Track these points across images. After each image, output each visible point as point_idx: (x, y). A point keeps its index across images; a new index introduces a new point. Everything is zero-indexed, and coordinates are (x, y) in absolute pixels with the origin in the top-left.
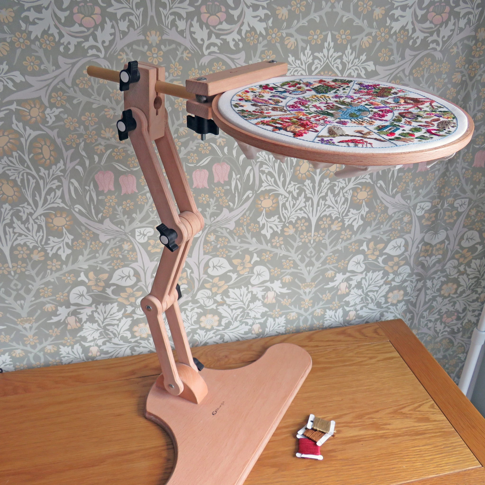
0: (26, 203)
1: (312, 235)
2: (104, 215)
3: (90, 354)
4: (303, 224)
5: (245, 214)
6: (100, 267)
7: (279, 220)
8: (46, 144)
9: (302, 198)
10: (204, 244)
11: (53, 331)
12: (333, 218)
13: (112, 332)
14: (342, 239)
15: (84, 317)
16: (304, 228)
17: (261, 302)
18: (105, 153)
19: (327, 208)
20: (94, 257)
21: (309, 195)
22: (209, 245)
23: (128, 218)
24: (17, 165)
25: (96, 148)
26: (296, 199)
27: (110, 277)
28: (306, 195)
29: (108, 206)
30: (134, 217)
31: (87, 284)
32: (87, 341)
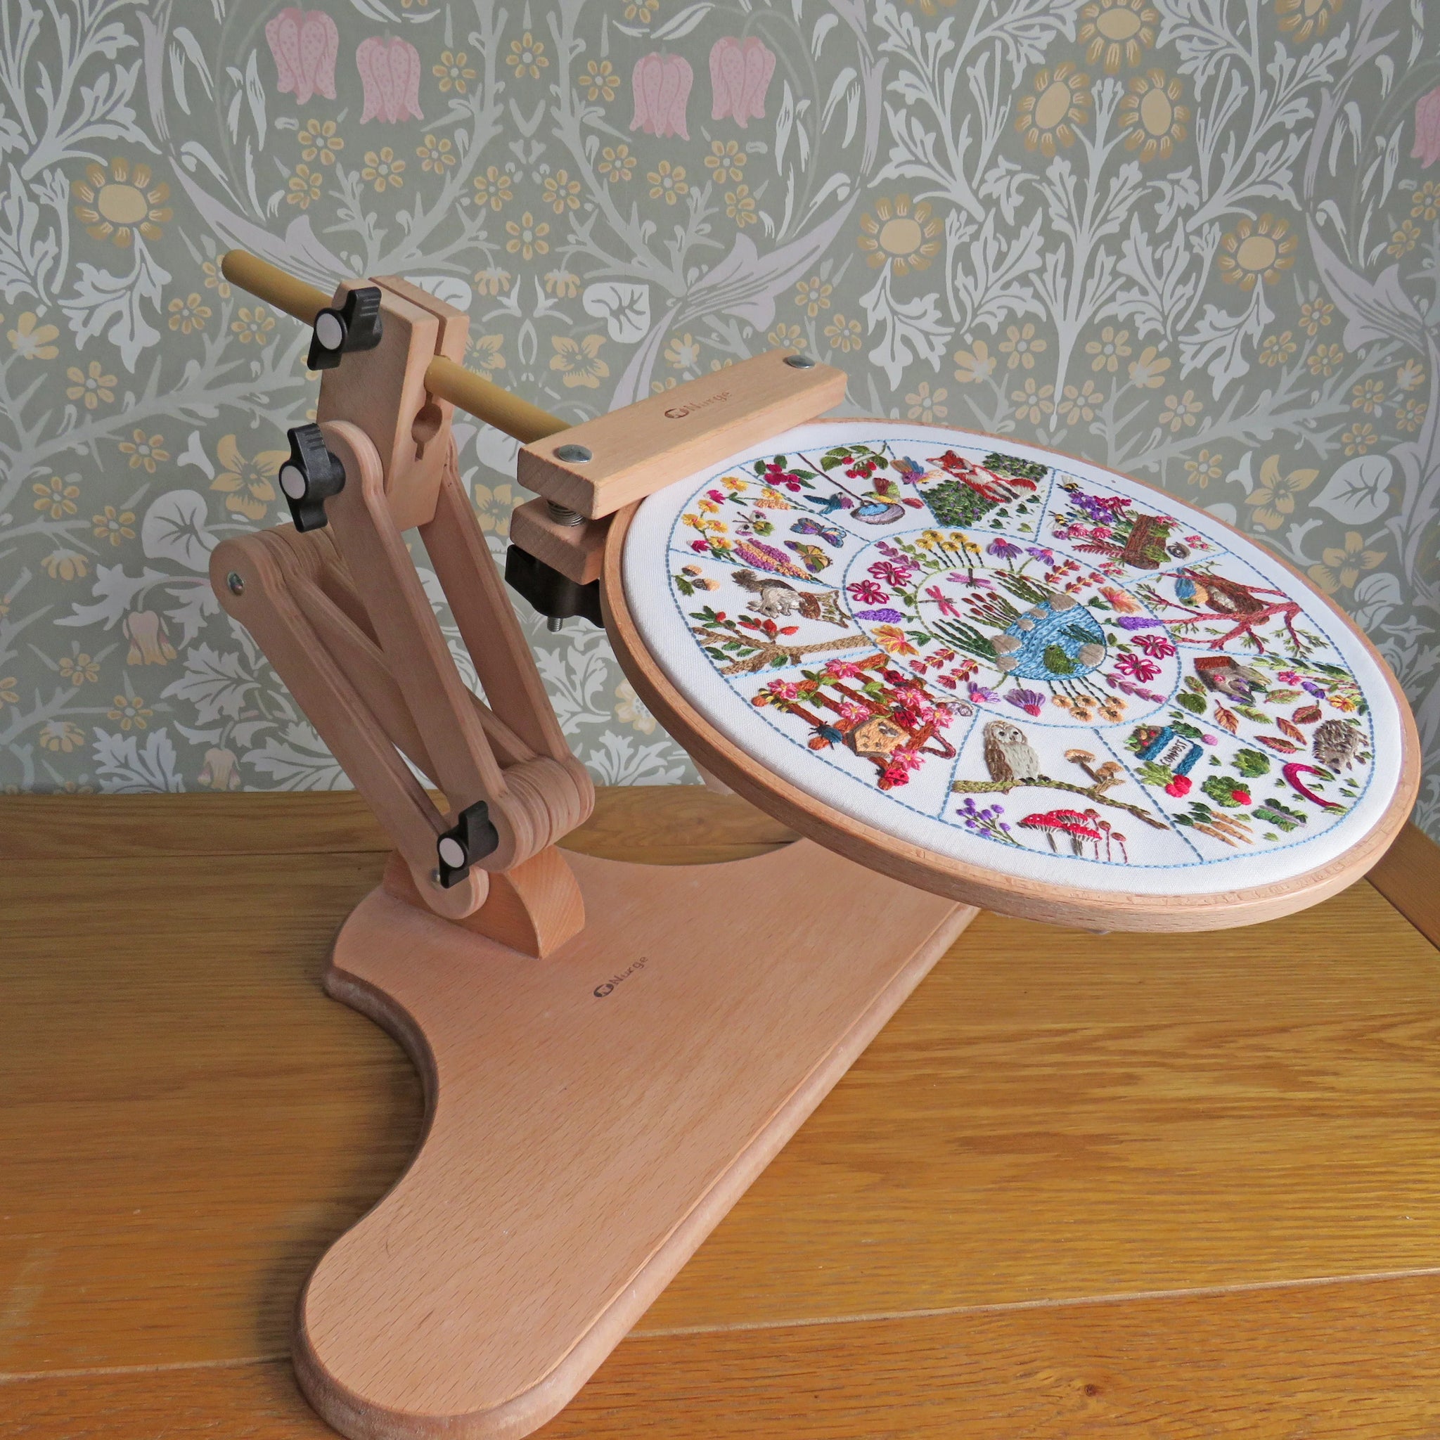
1: (1057, 398)
2: (290, 199)
3: (204, 779)
4: (1029, 342)
5: (814, 270)
6: (262, 421)
7: (938, 315)
9: (1031, 233)
10: (655, 376)
11: (75, 661)
12: (1141, 336)
14: (1166, 427)
15: (191, 623)
16: (1029, 362)
19: (1121, 288)
20: (244, 375)
21: (1059, 225)
22: (673, 382)
23: (378, 225)
26: (1012, 234)
28: (1047, 220)
29: (307, 164)
30: (400, 225)
31: (210, 482)
32: (199, 723)
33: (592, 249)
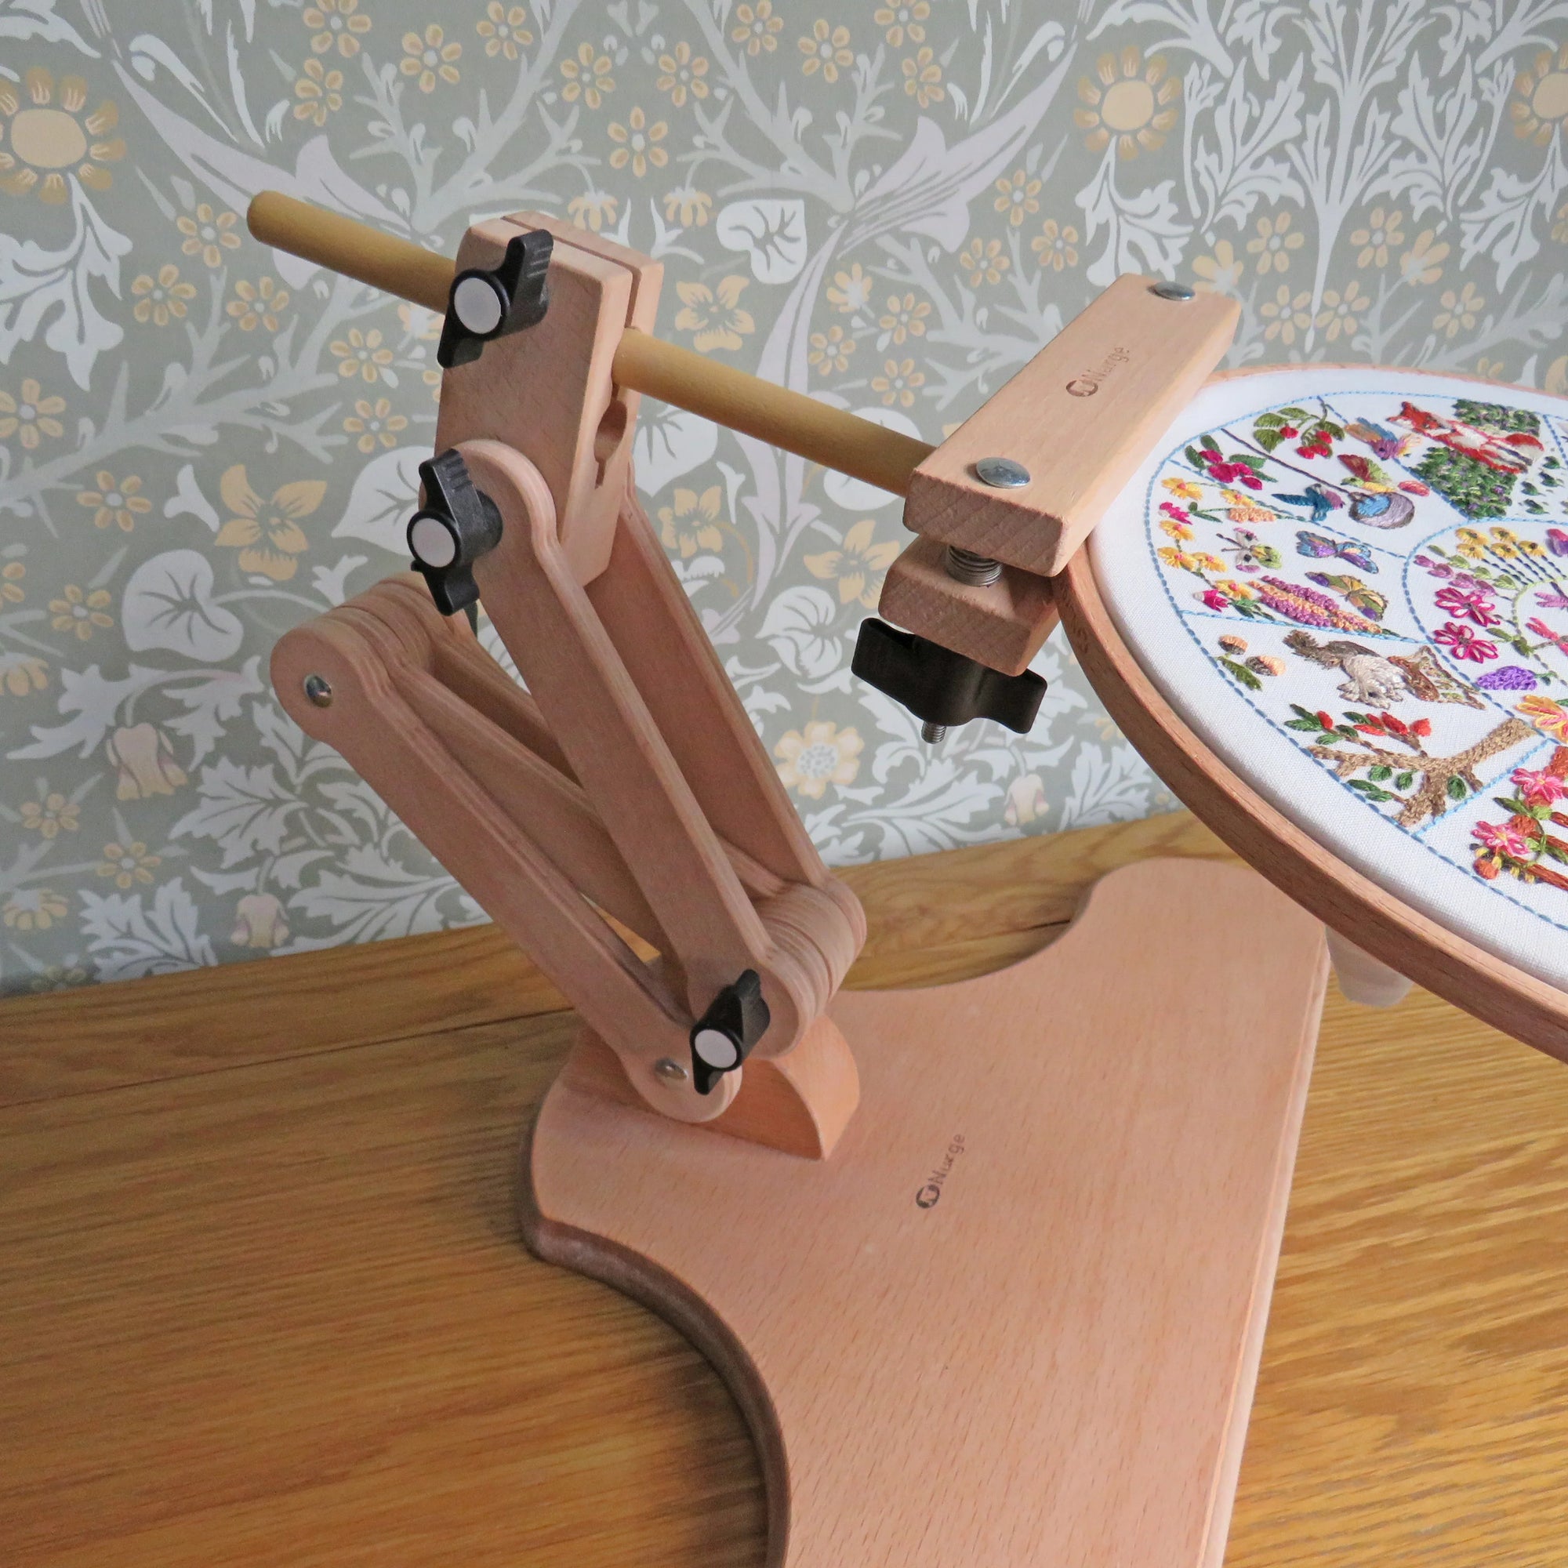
1: (1315, 307)
2: (299, 114)
3: (238, 937)
4: (1283, 237)
5: (1018, 162)
6: (283, 441)
7: (1174, 209)
9: (1289, 91)
10: (816, 325)
11: (44, 807)
12: (1417, 216)
13: (346, 814)
14: (1441, 333)
15: (204, 733)
16: (1283, 263)
17: (1056, 657)
19: (1395, 155)
20: (251, 378)
21: (1324, 75)
22: (839, 331)
23: (429, 141)
26: (1264, 91)
27: (335, 505)
28: (1309, 70)
29: (320, 57)
30: (459, 140)
31: (214, 536)
32: (224, 866)
33: (728, 154)
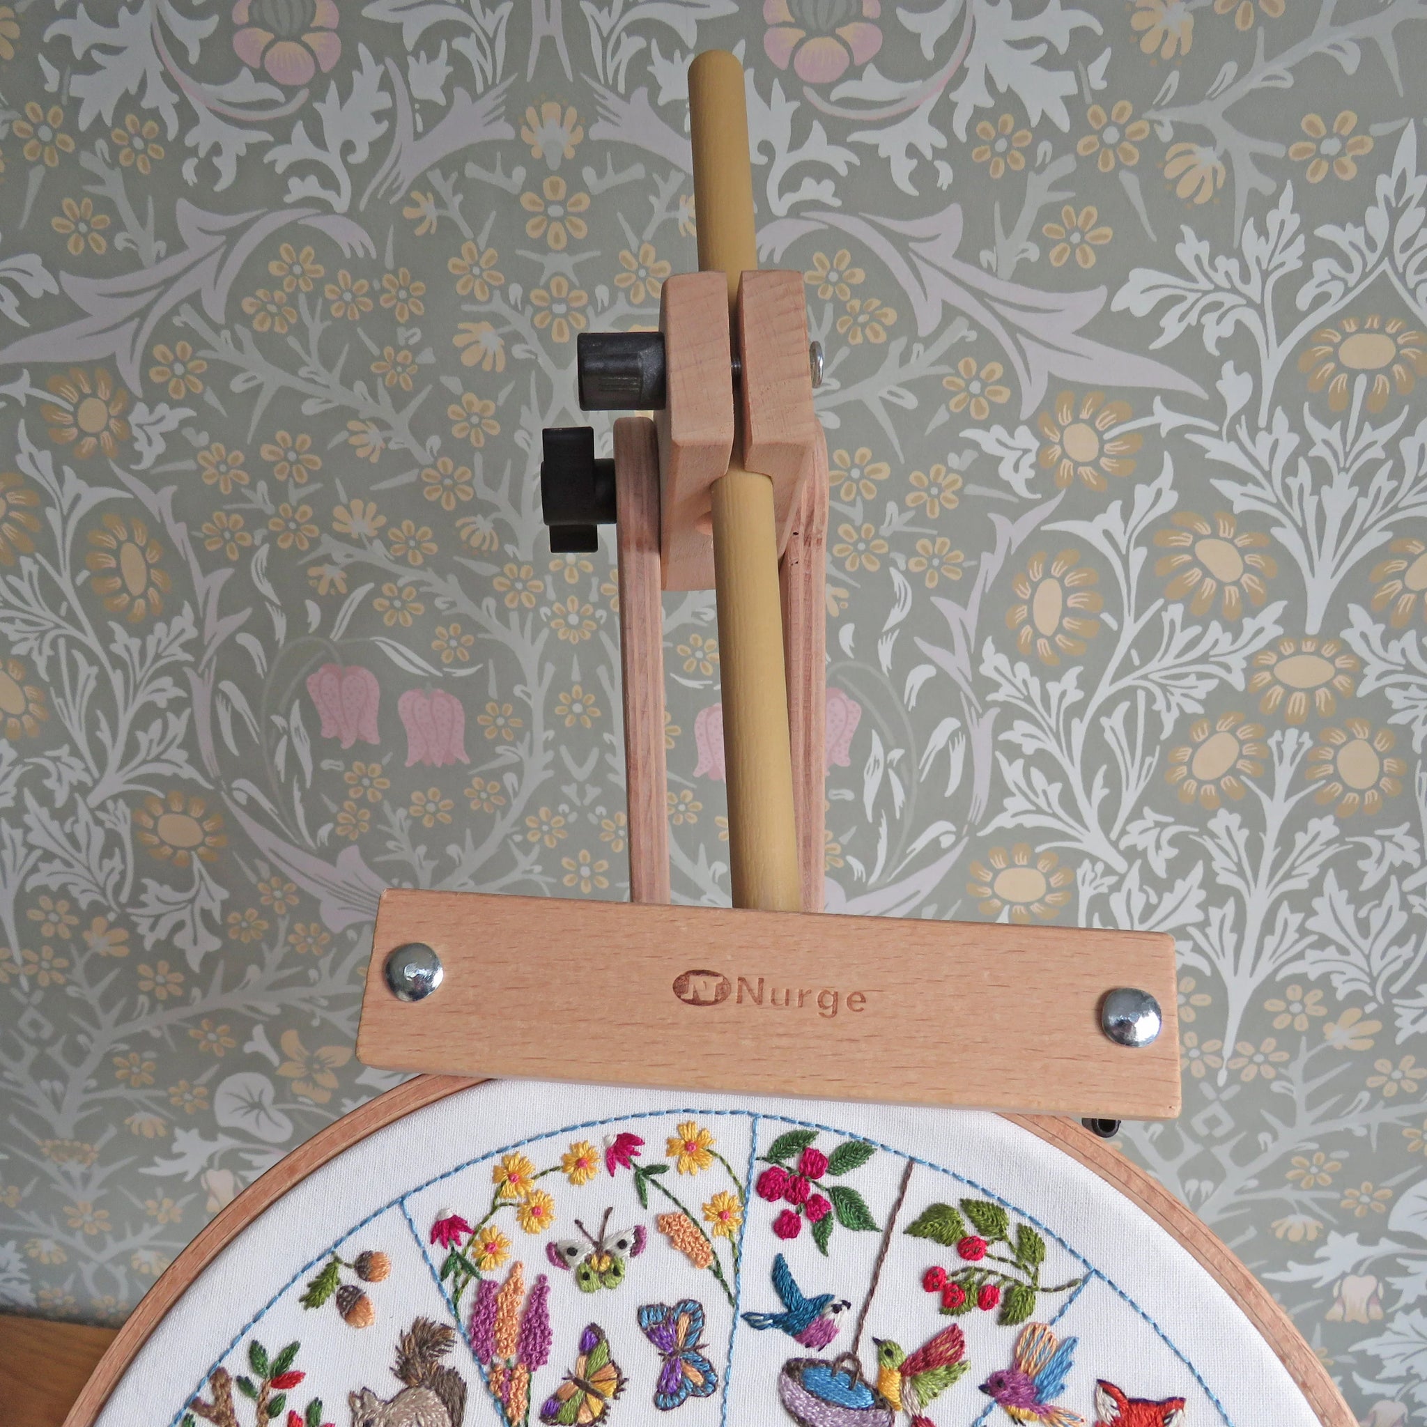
0: (66, 749)
2: (339, 831)
4: (1188, 996)
6: (323, 1021)
8: (131, 539)
9: (1190, 886)
11: (160, 1205)
12: (1340, 996)
16: (1189, 1016)
18: (346, 596)
19: (1312, 946)
20: (302, 980)
21: (1224, 879)
23: (428, 856)
24: (35, 609)
25: (313, 572)
26: (1163, 886)
28: (1209, 876)
29: (355, 801)
30: (451, 858)
31: (276, 1069)
